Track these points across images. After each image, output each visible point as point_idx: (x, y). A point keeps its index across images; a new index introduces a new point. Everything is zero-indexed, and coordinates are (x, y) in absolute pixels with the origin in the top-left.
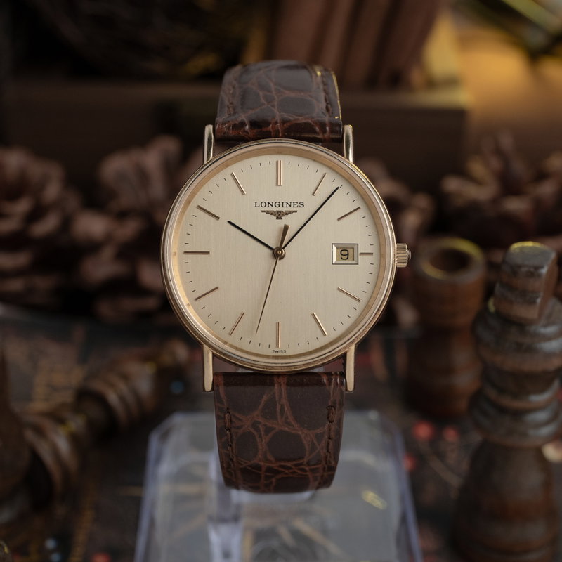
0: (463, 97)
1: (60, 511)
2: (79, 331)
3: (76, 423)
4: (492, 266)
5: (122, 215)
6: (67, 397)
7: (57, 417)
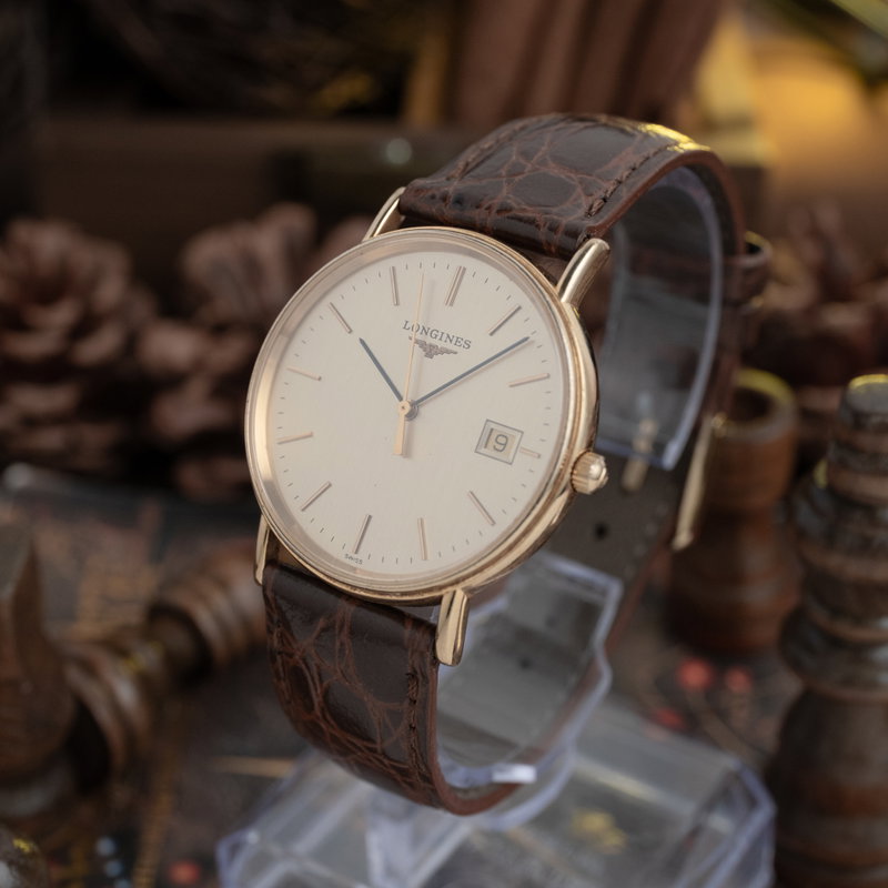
0: (759, 147)
1: (120, 794)
2: (151, 512)
3: (147, 657)
4: (807, 415)
5: (220, 330)
6: (133, 616)
7: (116, 647)
